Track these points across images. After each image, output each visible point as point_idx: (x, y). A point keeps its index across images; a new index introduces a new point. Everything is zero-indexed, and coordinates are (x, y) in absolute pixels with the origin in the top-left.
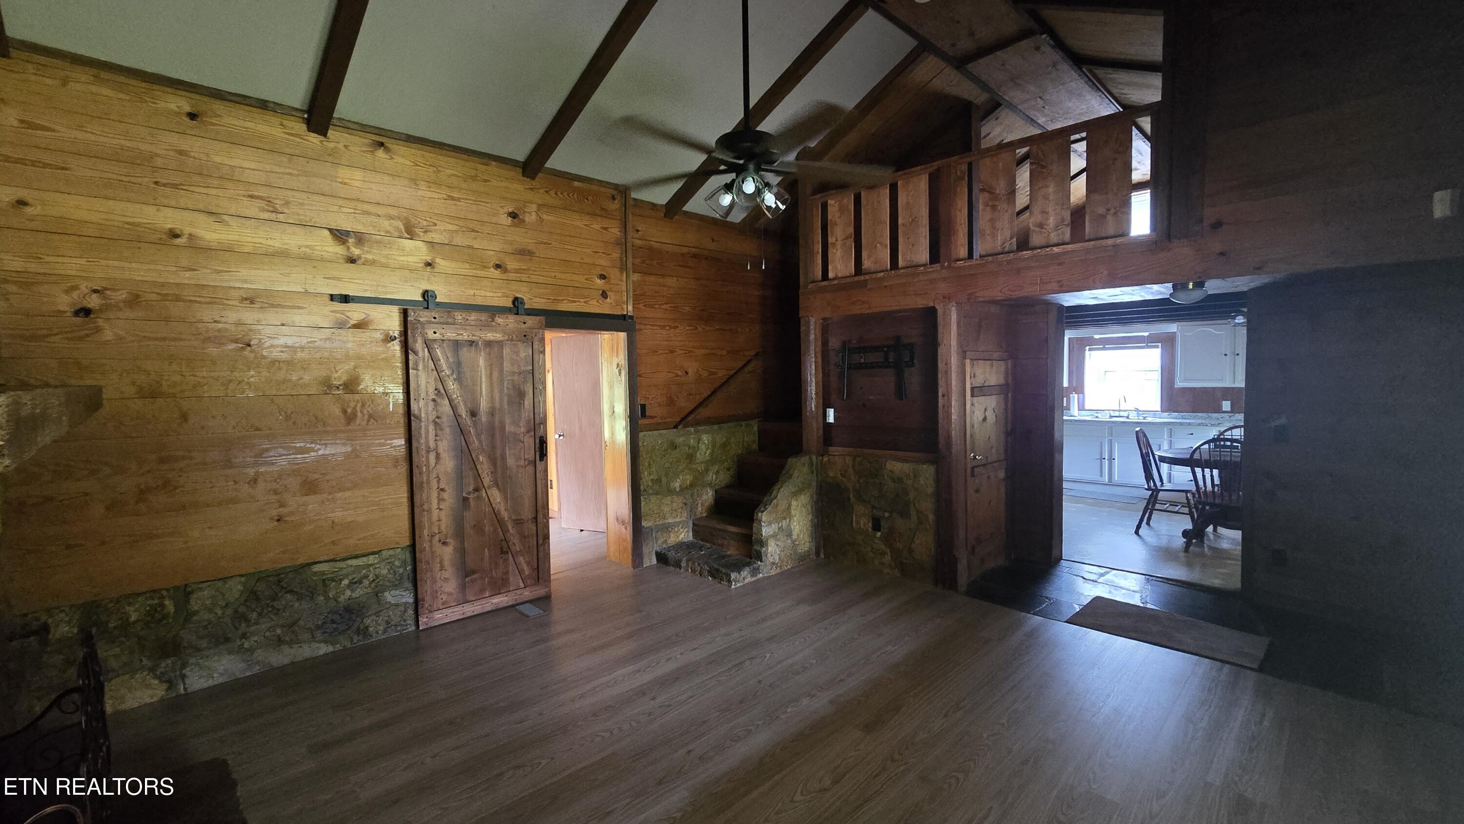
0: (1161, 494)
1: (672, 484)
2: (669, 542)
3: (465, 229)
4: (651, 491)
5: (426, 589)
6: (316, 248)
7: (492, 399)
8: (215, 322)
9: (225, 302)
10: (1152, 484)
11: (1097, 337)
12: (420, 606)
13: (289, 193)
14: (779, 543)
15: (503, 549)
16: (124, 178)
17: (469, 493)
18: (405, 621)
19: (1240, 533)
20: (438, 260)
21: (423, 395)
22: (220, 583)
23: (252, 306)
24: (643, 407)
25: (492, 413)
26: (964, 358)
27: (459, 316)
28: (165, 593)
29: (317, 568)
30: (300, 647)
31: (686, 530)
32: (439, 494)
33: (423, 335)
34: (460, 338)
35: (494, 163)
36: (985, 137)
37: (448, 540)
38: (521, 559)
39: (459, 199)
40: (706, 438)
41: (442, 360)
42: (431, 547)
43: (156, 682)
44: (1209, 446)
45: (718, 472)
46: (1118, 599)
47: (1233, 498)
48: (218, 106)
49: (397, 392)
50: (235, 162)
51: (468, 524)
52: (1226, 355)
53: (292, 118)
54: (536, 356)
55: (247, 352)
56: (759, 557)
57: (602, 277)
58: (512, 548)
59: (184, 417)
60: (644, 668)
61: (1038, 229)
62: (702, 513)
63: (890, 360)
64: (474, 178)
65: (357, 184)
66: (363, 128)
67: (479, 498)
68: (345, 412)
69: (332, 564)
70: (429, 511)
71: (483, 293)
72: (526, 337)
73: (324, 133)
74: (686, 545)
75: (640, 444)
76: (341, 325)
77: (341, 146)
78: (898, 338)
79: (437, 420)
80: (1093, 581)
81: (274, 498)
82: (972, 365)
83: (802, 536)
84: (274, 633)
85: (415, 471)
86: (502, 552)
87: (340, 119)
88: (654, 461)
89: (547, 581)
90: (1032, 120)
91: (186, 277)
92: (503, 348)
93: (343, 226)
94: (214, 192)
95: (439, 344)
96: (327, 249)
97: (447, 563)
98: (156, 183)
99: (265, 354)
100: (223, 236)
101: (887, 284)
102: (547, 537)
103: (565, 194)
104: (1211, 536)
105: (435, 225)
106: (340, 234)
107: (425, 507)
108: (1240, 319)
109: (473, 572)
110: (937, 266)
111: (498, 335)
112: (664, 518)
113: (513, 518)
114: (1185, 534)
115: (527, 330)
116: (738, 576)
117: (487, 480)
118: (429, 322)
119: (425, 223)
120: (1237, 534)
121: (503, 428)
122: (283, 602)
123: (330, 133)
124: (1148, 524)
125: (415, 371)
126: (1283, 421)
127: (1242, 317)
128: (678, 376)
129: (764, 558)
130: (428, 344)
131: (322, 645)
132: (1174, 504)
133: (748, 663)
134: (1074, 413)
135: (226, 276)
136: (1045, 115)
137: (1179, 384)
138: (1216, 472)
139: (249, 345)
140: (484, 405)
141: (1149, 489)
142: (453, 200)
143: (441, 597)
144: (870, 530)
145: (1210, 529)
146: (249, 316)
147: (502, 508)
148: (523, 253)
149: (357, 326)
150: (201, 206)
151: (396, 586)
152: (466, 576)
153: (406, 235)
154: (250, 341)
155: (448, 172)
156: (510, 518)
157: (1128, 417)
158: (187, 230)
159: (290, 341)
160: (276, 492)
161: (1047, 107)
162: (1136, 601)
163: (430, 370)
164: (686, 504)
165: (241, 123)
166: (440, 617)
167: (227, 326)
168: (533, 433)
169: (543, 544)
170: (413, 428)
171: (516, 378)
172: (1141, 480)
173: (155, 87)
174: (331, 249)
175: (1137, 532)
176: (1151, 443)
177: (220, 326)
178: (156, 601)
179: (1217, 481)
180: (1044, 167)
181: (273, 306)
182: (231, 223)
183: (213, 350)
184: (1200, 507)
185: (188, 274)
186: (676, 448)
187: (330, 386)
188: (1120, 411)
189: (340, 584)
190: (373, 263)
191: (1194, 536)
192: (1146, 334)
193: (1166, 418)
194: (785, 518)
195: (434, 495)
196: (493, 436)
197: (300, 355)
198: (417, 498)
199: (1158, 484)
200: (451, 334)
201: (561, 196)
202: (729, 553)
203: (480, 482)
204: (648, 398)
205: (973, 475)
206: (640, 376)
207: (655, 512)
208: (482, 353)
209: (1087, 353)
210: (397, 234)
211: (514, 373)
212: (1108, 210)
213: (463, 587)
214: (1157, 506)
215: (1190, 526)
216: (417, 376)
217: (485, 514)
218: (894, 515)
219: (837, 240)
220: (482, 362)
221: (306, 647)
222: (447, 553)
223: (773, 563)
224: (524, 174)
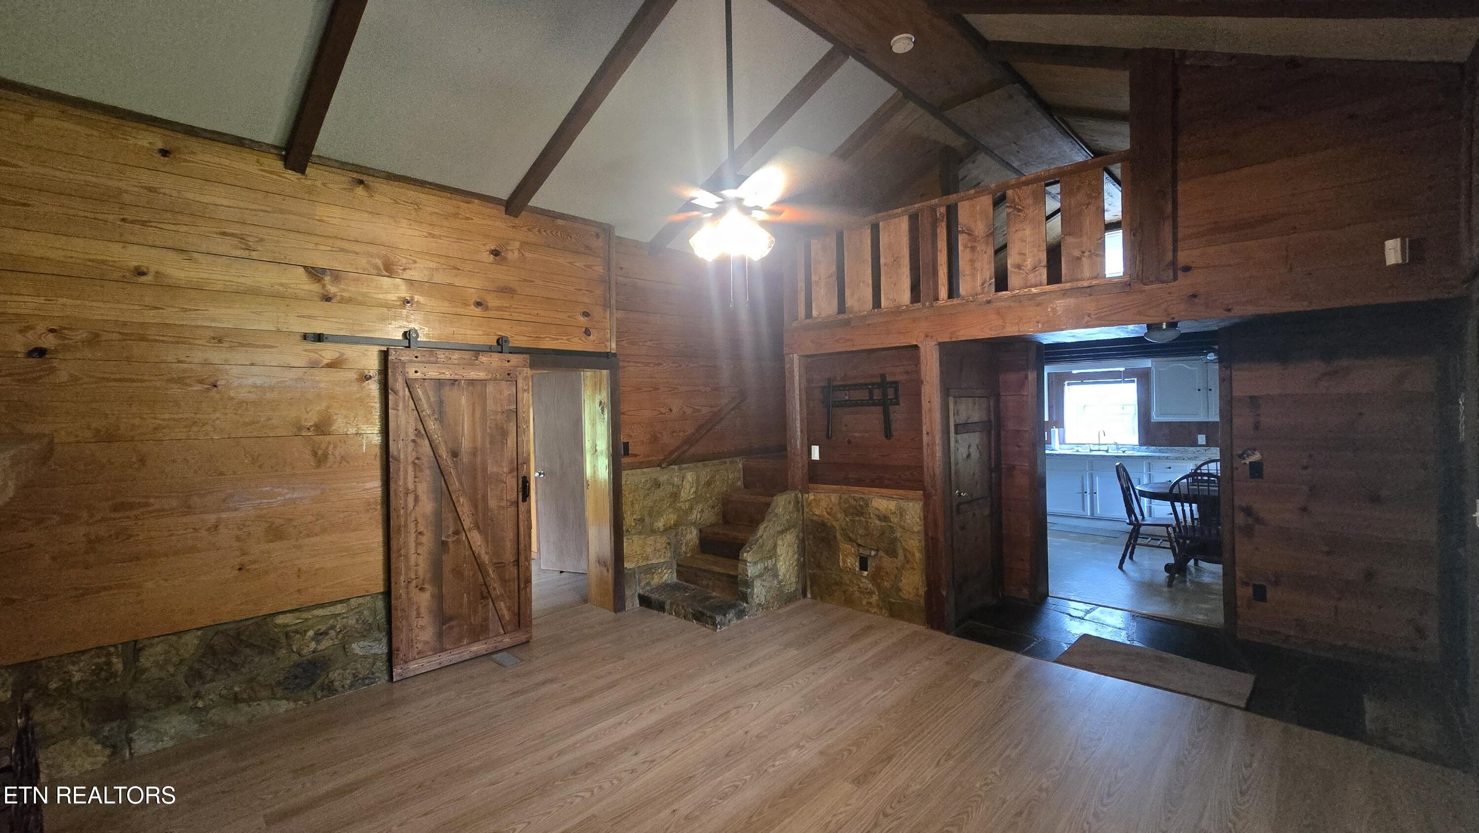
0: (1143, 529)
1: (656, 524)
2: (652, 583)
3: (446, 267)
4: (633, 532)
5: (400, 639)
6: (292, 286)
7: (474, 440)
8: (182, 362)
9: (191, 341)
10: (1134, 518)
11: (1075, 372)
12: (394, 657)
13: (265, 230)
14: (764, 583)
15: (484, 594)
16: (89, 215)
17: (448, 536)
18: (373, 673)
19: (1221, 566)
20: (416, 298)
21: (402, 436)
22: (174, 638)
23: (221, 345)
24: (626, 445)
25: (474, 454)
26: (948, 396)
27: (441, 355)
28: (112, 649)
29: (280, 620)
30: (258, 705)
31: (670, 570)
32: (417, 538)
33: (404, 374)
34: (442, 377)
35: (476, 201)
36: (962, 180)
37: (426, 586)
38: (502, 603)
39: (440, 237)
40: (690, 476)
41: (423, 400)
42: (408, 593)
43: (99, 747)
44: (1188, 480)
45: (702, 511)
46: (1104, 636)
47: (1213, 532)
48: (193, 143)
49: (372, 433)
50: (207, 199)
51: (447, 567)
52: (1199, 390)
53: (270, 156)
54: (520, 395)
55: (213, 393)
56: (744, 598)
57: (586, 314)
58: (493, 593)
59: (142, 461)
60: (625, 721)
61: (1017, 270)
62: (686, 553)
63: (875, 398)
64: (456, 215)
65: (335, 221)
66: (343, 166)
67: (458, 542)
68: (315, 454)
69: (297, 614)
70: (407, 557)
71: (463, 331)
72: (510, 377)
73: (303, 172)
74: (671, 586)
75: (623, 483)
76: (313, 365)
77: (319, 183)
78: (883, 376)
79: (416, 461)
80: (1079, 618)
81: (236, 544)
82: (955, 403)
83: (788, 576)
84: (230, 692)
85: (393, 514)
86: (483, 598)
87: (319, 157)
88: (637, 500)
89: (528, 626)
90: (1008, 163)
91: (151, 317)
92: (486, 386)
93: (319, 264)
94: (184, 229)
95: (420, 383)
96: (301, 286)
97: (423, 611)
98: (123, 220)
99: (232, 395)
100: (193, 274)
101: (870, 322)
102: (528, 581)
103: (548, 232)
104: (1193, 570)
105: (415, 262)
106: (315, 271)
107: (403, 552)
108: (1211, 356)
109: (451, 619)
110: (919, 305)
111: (481, 374)
112: (647, 559)
113: (494, 561)
114: (1168, 568)
115: (511, 368)
116: (723, 618)
117: (467, 523)
118: (411, 361)
119: (404, 261)
120: (1218, 568)
121: (485, 469)
122: (242, 658)
123: (308, 170)
124: (1131, 558)
125: (395, 412)
126: (1256, 457)
127: (1212, 354)
128: (661, 413)
129: (750, 600)
130: (408, 384)
131: (284, 702)
132: (1155, 537)
133: (734, 712)
134: (1056, 447)
135: (193, 315)
136: (1019, 160)
137: (1155, 418)
138: (1194, 506)
139: (215, 386)
140: (466, 445)
141: (1131, 523)
142: (433, 237)
143: (416, 646)
144: (857, 569)
145: (1191, 563)
146: (216, 356)
147: (483, 552)
148: (506, 291)
149: (330, 365)
150: (170, 244)
151: (365, 636)
152: (444, 624)
153: (385, 273)
154: (217, 381)
155: (430, 209)
156: (491, 560)
157: (1107, 451)
158: (153, 268)
159: (259, 382)
160: (238, 539)
161: (1021, 152)
162: (1122, 638)
163: (410, 410)
164: (669, 544)
165: (217, 160)
166: (414, 667)
167: (193, 366)
168: (515, 473)
169: (525, 588)
170: (391, 470)
171: (499, 417)
172: (1123, 513)
173: (125, 122)
174: (306, 287)
175: (1121, 567)
176: (1131, 477)
177: (185, 366)
178: (103, 659)
179: (1196, 516)
180: (1019, 210)
181: (241, 345)
182: (201, 260)
183: (176, 390)
184: (1181, 541)
185: (152, 313)
186: (659, 487)
187: (300, 428)
188: (1099, 444)
189: (305, 635)
190: (349, 301)
191: (1176, 570)
192: (1122, 369)
193: (1144, 452)
194: (771, 558)
195: (412, 537)
196: (475, 478)
197: (269, 396)
198: (394, 543)
199: (1140, 517)
200: (433, 373)
201: (544, 234)
202: (714, 594)
203: (460, 525)
204: (631, 436)
205: (958, 512)
206: (623, 414)
207: (638, 553)
208: (465, 393)
209: (1066, 388)
210: (374, 272)
211: (497, 413)
212: (1083, 252)
213: (440, 635)
214: (1139, 541)
215: (1172, 560)
216: (397, 416)
217: (465, 557)
218: (881, 553)
219: (820, 278)
220: (464, 401)
221: (264, 704)
222: (424, 599)
223: (760, 605)
224: (507, 212)
